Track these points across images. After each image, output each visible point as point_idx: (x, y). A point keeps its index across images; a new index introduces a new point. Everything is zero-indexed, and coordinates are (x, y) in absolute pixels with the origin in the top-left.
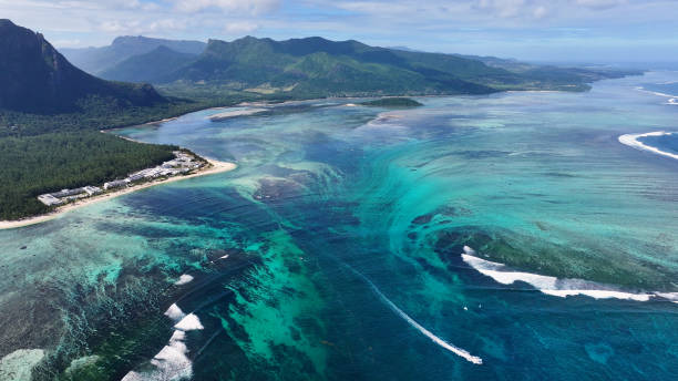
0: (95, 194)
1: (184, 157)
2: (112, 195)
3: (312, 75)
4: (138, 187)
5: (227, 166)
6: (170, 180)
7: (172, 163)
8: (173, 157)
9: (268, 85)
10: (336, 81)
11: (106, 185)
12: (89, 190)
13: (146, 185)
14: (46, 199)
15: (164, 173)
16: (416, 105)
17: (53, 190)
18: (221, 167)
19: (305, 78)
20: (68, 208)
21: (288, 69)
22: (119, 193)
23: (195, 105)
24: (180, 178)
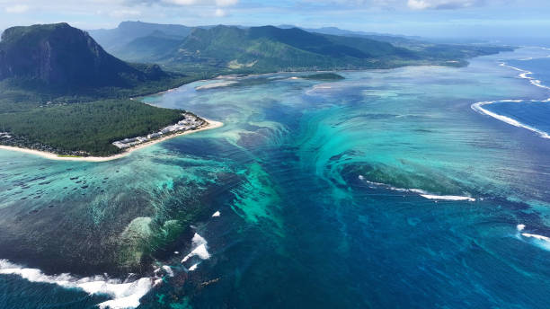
0: (145, 141)
1: (190, 117)
2: (154, 142)
3: (267, 55)
4: (167, 137)
5: (217, 124)
6: (185, 133)
7: (184, 122)
8: (183, 118)
9: (236, 61)
10: (283, 59)
11: (149, 137)
12: (141, 139)
13: (172, 136)
14: (118, 144)
15: (181, 129)
16: (340, 78)
17: (121, 139)
18: (214, 124)
19: (261, 57)
20: (132, 150)
21: (249, 50)
22: (158, 141)
23: (187, 79)
24: (190, 131)
